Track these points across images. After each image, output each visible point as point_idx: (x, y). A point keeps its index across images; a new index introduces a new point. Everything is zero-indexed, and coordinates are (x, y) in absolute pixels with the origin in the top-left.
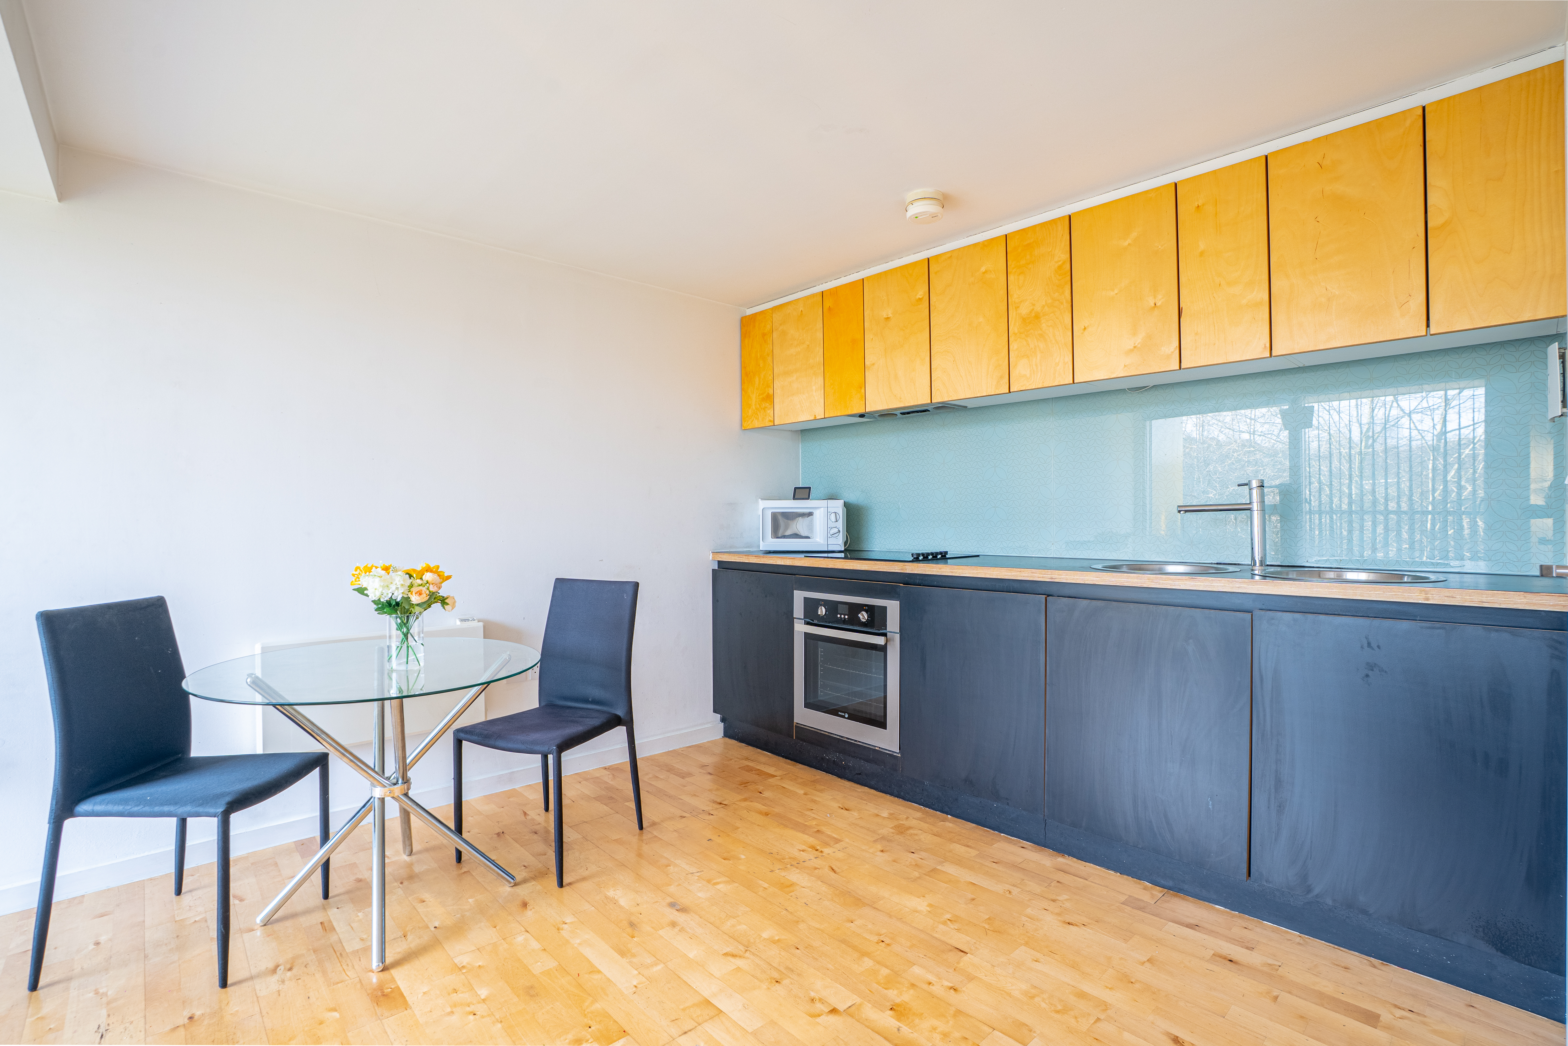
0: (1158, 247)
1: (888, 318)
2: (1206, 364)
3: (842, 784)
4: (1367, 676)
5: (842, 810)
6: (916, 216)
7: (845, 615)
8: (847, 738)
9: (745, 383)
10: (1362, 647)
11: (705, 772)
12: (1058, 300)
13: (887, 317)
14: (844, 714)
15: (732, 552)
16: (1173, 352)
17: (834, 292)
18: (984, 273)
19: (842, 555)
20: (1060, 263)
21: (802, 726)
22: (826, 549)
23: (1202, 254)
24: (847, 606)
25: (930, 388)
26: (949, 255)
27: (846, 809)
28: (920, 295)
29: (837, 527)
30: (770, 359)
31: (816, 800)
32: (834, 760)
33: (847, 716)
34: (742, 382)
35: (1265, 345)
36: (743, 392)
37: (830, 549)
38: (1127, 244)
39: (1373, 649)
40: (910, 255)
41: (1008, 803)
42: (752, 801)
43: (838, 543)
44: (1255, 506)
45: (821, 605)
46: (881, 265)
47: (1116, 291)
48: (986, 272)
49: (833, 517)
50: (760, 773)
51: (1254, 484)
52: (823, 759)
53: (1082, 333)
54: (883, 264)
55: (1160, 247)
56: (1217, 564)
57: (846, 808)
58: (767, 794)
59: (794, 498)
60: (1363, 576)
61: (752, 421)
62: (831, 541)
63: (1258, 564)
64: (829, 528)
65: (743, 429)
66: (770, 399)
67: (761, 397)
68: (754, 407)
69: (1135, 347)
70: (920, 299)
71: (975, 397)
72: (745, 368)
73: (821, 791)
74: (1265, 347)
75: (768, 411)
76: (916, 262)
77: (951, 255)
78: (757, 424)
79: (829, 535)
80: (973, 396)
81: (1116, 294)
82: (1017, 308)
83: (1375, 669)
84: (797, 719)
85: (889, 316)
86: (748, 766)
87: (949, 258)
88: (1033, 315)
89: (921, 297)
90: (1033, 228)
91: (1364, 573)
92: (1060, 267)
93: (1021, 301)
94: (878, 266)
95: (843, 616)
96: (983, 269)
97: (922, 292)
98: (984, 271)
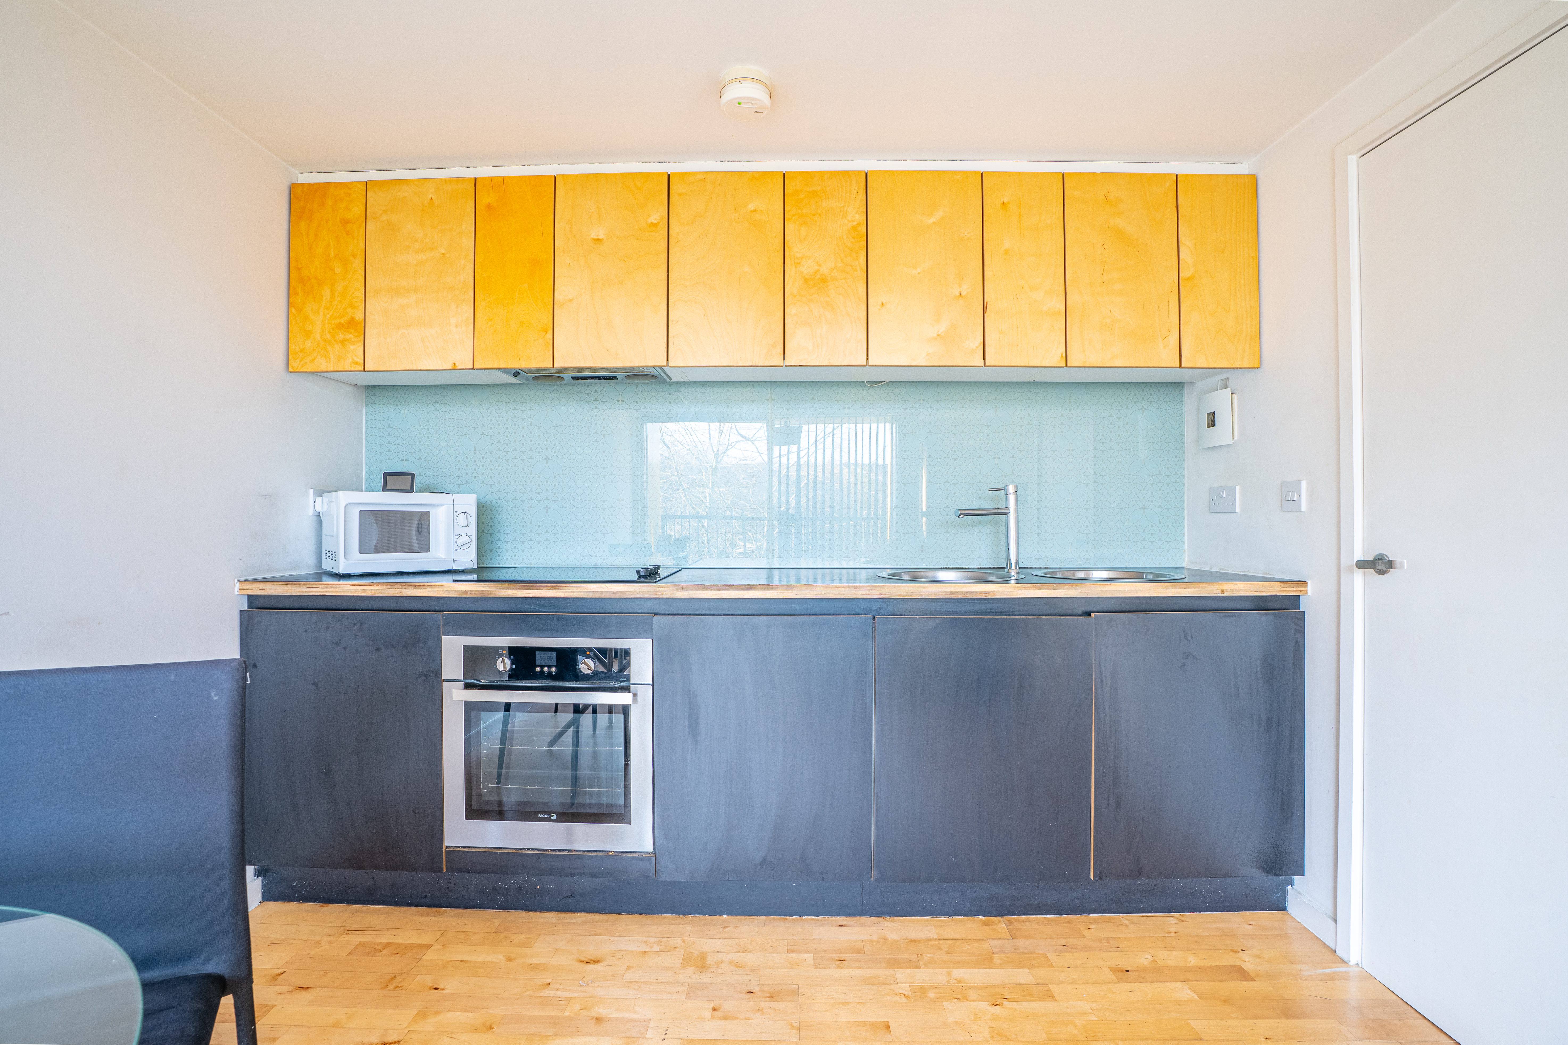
0: (964, 234)
1: (598, 239)
2: (1009, 365)
3: (542, 920)
4: (1184, 664)
5: (588, 965)
6: (740, 101)
7: (549, 667)
8: (552, 850)
9: (297, 294)
10: (1180, 640)
11: (289, 988)
12: (851, 266)
13: (597, 237)
14: (548, 816)
15: (270, 578)
16: (977, 347)
17: (500, 184)
18: (752, 211)
19: (475, 577)
20: (854, 223)
21: (460, 849)
22: (450, 568)
23: (1006, 252)
24: (554, 654)
25: (666, 346)
26: (702, 177)
27: (595, 961)
28: (655, 219)
29: (468, 534)
30: (358, 263)
31: (537, 964)
32: (520, 888)
33: (554, 817)
34: (290, 292)
35: (1062, 354)
36: (293, 310)
37: (457, 566)
38: (932, 222)
39: (1188, 640)
40: (631, 162)
41: (823, 878)
42: (437, 1013)
43: (468, 558)
44: (1012, 511)
45: (501, 656)
46: (580, 165)
47: (919, 270)
48: (755, 211)
49: (462, 519)
50: (399, 950)
51: (1011, 489)
52: (496, 890)
53: (879, 310)
54: (584, 163)
55: (966, 234)
56: (979, 568)
57: (595, 959)
58: (450, 986)
59: (385, 489)
60: (1104, 574)
61: (313, 360)
62: (459, 555)
63: (1013, 567)
64: (455, 536)
65: (291, 370)
66: (360, 328)
67: (337, 321)
68: (318, 337)
69: (938, 335)
70: (654, 225)
71: (735, 366)
72: (299, 269)
73: (526, 944)
74: (1062, 356)
75: (352, 347)
76: (649, 173)
77: (705, 177)
78: (322, 365)
79: (456, 547)
80: (732, 365)
81: (919, 273)
82: (797, 264)
83: (1189, 658)
84: (450, 841)
85: (600, 237)
86: (361, 944)
87: (701, 180)
88: (818, 277)
89: (655, 222)
90: (822, 174)
91: (1106, 572)
92: (854, 228)
93: (803, 257)
94: (576, 165)
95: (546, 669)
96: (751, 207)
97: (657, 215)
98: (752, 209)
